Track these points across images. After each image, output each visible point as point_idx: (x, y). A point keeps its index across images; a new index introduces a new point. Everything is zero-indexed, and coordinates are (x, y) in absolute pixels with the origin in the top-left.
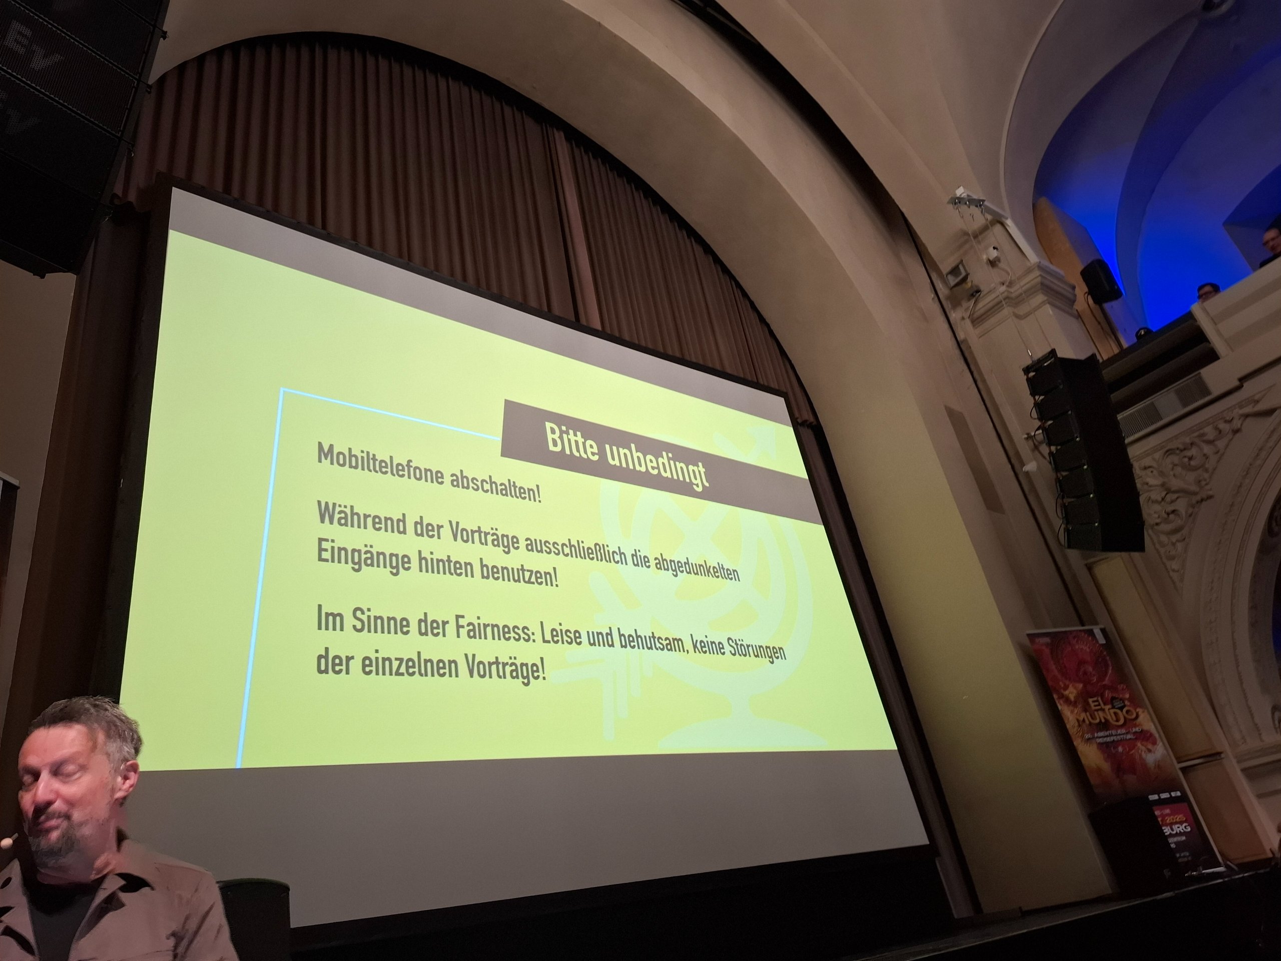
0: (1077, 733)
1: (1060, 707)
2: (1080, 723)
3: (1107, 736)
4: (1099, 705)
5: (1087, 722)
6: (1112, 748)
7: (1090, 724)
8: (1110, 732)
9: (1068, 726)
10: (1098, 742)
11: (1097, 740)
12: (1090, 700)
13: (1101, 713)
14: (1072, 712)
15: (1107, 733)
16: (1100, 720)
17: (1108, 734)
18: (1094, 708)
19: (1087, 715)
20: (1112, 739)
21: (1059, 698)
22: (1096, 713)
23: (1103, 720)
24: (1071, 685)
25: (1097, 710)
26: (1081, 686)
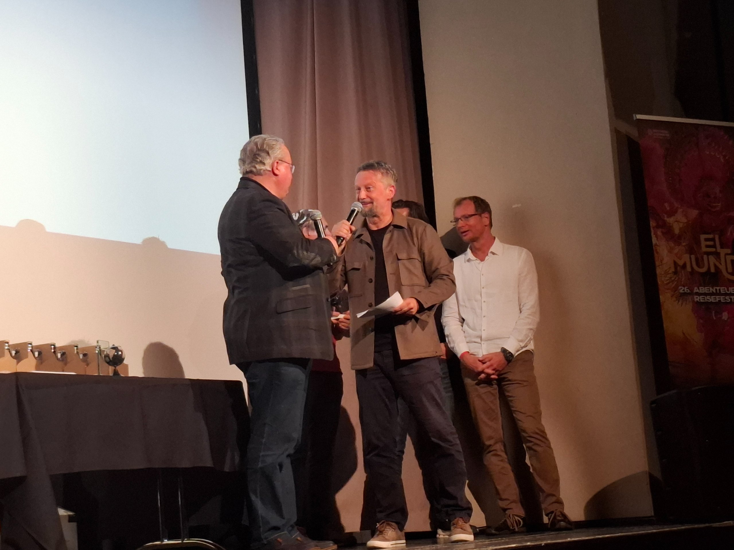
0: (669, 283)
1: (654, 241)
2: (678, 268)
3: (712, 294)
4: (714, 246)
5: (689, 269)
6: (714, 312)
7: (693, 271)
8: (718, 288)
9: (658, 271)
10: (696, 300)
11: (695, 297)
12: (703, 237)
13: (712, 259)
14: (670, 251)
15: (712, 290)
16: (709, 268)
17: (715, 291)
18: (704, 249)
19: (690, 258)
20: (718, 298)
21: (658, 227)
22: (705, 257)
23: (713, 270)
24: (681, 210)
25: (708, 254)
26: (694, 213)
